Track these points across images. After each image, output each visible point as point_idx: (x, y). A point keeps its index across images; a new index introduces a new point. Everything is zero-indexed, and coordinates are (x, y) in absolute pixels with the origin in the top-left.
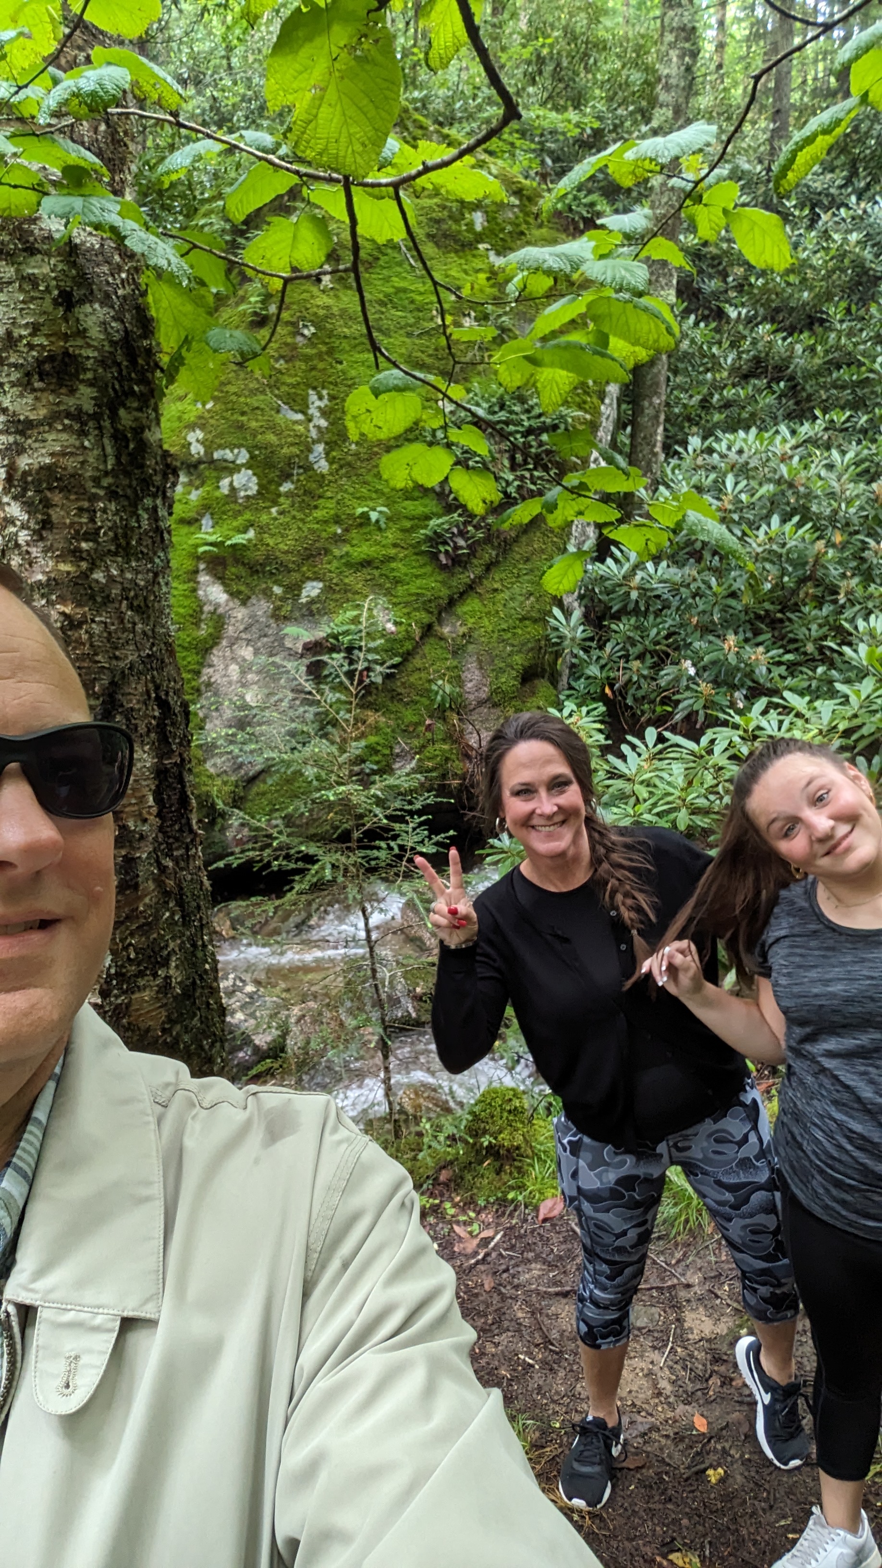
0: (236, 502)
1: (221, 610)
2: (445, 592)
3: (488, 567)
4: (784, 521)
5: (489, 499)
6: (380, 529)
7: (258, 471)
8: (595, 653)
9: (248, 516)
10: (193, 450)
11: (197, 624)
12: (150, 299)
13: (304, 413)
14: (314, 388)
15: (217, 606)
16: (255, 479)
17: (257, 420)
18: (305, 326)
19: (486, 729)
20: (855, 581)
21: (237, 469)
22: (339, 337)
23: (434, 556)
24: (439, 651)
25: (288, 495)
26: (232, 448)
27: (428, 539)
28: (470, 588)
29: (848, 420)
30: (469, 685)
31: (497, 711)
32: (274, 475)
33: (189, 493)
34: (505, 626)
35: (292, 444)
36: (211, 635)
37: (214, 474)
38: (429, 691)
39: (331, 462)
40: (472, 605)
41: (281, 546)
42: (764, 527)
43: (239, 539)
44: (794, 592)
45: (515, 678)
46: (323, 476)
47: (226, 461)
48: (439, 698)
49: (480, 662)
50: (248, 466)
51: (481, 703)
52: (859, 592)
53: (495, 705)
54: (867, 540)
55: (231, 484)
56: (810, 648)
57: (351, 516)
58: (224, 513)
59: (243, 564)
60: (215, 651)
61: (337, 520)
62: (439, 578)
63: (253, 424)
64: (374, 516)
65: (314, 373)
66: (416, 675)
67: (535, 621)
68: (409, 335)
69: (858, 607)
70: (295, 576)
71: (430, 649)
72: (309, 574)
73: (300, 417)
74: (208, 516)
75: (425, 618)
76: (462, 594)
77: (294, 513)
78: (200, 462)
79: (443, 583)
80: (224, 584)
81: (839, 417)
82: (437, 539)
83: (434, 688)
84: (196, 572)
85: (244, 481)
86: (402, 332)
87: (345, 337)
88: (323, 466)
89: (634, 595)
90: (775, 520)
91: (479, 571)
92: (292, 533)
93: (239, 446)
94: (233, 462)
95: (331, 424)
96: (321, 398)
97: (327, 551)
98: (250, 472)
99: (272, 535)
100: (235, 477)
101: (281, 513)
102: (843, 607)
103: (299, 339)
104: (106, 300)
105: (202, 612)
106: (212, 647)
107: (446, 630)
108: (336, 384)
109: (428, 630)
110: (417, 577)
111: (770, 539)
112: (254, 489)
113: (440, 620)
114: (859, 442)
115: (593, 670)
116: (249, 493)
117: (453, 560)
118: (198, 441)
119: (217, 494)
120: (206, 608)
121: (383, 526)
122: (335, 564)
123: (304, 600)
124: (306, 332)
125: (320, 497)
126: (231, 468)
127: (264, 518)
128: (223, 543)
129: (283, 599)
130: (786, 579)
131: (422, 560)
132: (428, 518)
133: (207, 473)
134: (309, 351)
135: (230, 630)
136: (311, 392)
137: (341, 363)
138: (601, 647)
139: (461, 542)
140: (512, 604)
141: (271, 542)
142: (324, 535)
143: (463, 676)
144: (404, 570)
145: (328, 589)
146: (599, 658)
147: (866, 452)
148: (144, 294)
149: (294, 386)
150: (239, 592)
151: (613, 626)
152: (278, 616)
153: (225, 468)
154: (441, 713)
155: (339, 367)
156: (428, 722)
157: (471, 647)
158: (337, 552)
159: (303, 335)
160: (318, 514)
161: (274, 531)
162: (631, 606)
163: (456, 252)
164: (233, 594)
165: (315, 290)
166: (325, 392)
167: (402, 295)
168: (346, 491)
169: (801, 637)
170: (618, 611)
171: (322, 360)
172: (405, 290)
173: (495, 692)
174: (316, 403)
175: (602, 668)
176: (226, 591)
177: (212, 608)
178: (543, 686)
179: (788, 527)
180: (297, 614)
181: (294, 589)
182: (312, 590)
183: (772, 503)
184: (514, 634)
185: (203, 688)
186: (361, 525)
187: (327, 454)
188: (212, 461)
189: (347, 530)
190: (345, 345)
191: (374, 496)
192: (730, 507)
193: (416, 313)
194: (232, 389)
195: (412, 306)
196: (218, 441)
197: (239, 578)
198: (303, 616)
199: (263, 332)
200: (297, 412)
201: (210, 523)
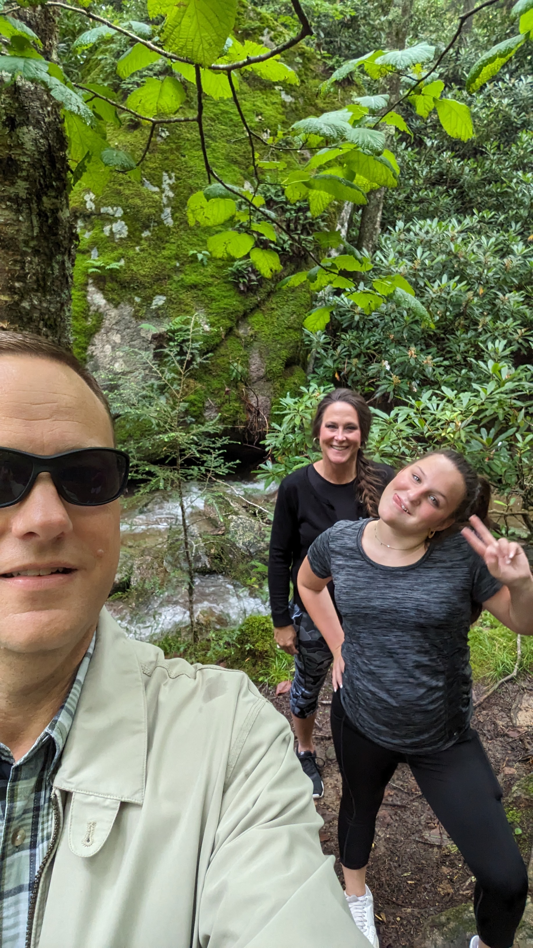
0: (113, 241)
1: (101, 310)
2: (241, 308)
3: (269, 294)
4: (450, 279)
5: (274, 268)
6: (203, 265)
7: (129, 222)
8: (331, 352)
9: (121, 251)
10: (88, 206)
11: (86, 318)
12: (66, 125)
13: (159, 187)
14: (167, 172)
15: (99, 307)
16: (126, 228)
17: (129, 190)
18: (162, 130)
19: (263, 395)
20: (488, 318)
21: (115, 220)
22: (184, 139)
23: (236, 285)
24: (236, 345)
25: (146, 239)
26: (112, 205)
27: (233, 274)
28: (258, 306)
29: (493, 217)
30: (253, 367)
31: (269, 384)
32: (138, 225)
33: (84, 234)
34: (277, 331)
35: (150, 207)
36: (94, 325)
37: (101, 222)
38: (229, 369)
39: (175, 219)
40: (257, 318)
41: (141, 272)
42: (438, 282)
43: (114, 265)
44: (453, 322)
45: (281, 364)
46: (169, 229)
47: (108, 214)
48: (234, 374)
49: (261, 353)
50: (122, 218)
51: (260, 378)
52: (491, 326)
53: (268, 380)
54: (498, 293)
55: (111, 230)
56: (459, 357)
57: (186, 256)
58: (106, 248)
59: (117, 281)
60: (96, 336)
61: (177, 258)
62: (239, 299)
63: (127, 192)
64: (200, 257)
65: (166, 162)
66: (221, 359)
67: (296, 330)
68: (228, 141)
69: (489, 334)
70: (149, 292)
71: (231, 344)
72: (158, 291)
73: (156, 189)
74: (95, 249)
75: (229, 323)
76: (252, 310)
77: (151, 251)
78: (92, 214)
79: (241, 302)
80: (104, 293)
81: (488, 215)
82: (238, 274)
83: (232, 367)
84: (87, 284)
85: (119, 228)
86: (223, 139)
87: (188, 140)
88: (169, 222)
89: (357, 318)
90: (445, 277)
91: (263, 296)
92: (148, 264)
93: (117, 205)
94: (113, 216)
95: (177, 195)
96: (170, 178)
97: (170, 277)
98: (123, 223)
99: (136, 265)
100: (114, 225)
101: (142, 250)
102: (480, 333)
103: (158, 138)
104: (37, 125)
105: (89, 310)
106: (94, 333)
107: (241, 332)
108: (180, 170)
109: (230, 331)
110: (225, 297)
111: (441, 290)
112: (125, 234)
113: (237, 326)
114: (498, 232)
115: (329, 363)
116: (122, 236)
117: (248, 288)
118: (91, 200)
119: (102, 235)
120: (92, 308)
121: (206, 263)
122: (174, 285)
123: (153, 307)
124: (163, 135)
125: (167, 242)
126: (111, 219)
127: (131, 253)
128: (104, 267)
129: (141, 306)
130: (448, 314)
131: (229, 286)
132: (233, 260)
133: (96, 221)
134: (164, 147)
135: (107, 323)
136: (164, 174)
137: (184, 156)
138: (335, 349)
139: (253, 277)
140: (282, 318)
141: (135, 268)
142: (168, 266)
143: (250, 361)
144: (217, 292)
145: (169, 301)
146: (333, 355)
147: (502, 238)
148: (62, 122)
149: (154, 169)
150: (114, 299)
151: (343, 336)
152: (137, 317)
153: (108, 219)
154: (234, 383)
155: (183, 159)
156: (227, 389)
157: (255, 344)
158: (176, 278)
159: (161, 136)
160: (166, 253)
161: (137, 262)
162: (355, 324)
163: (261, 90)
164: (109, 301)
166: (173, 175)
167: (226, 116)
168: (183, 239)
169: (454, 350)
170: (347, 327)
171: (173, 154)
172: (227, 112)
173: (269, 372)
174: (167, 181)
175: (335, 361)
176: (105, 298)
177: (95, 308)
178: (298, 370)
179: (452, 283)
180: (149, 316)
181: (148, 300)
182: (159, 301)
183: (444, 266)
184: (283, 337)
185: (88, 359)
186: (192, 262)
187: (173, 215)
188: (100, 214)
189: (182, 264)
190: (187, 145)
191: (201, 243)
192: (418, 267)
193: (233, 128)
195: (231, 123)
196: (104, 201)
197: (113, 290)
198: (153, 317)
199: (136, 132)
200: (154, 186)
201: (97, 254)
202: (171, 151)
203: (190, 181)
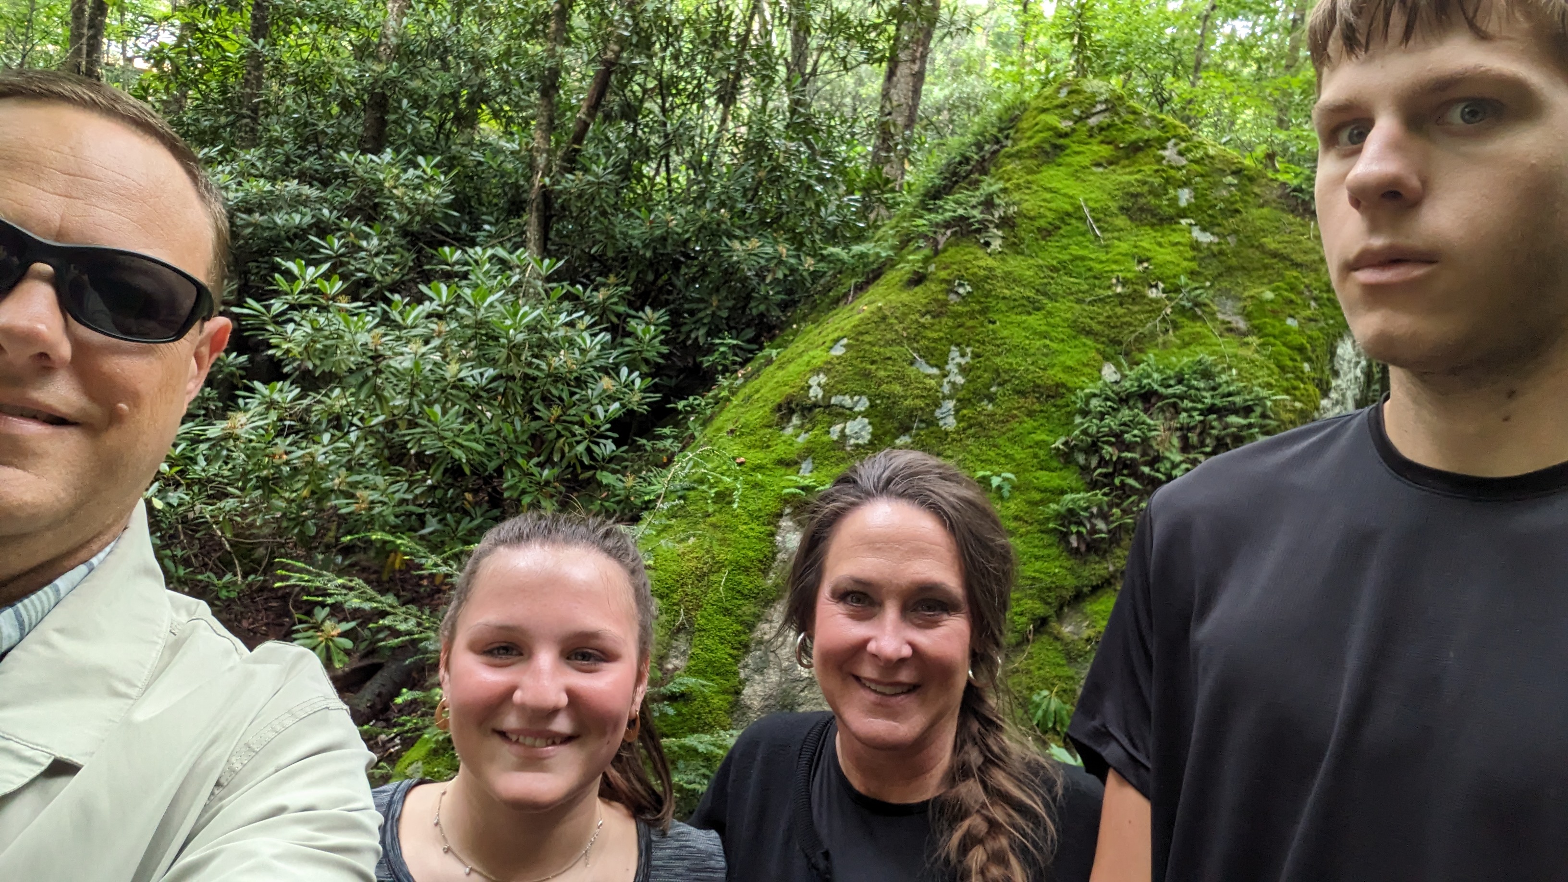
0: (843, 449)
6: (1001, 498)
7: (876, 420)
10: (812, 393)
11: (765, 572)
13: (941, 368)
14: (958, 345)
16: (870, 428)
17: (885, 370)
18: (960, 285)
21: (853, 416)
22: (997, 297)
23: (1064, 536)
24: (1051, 654)
26: (853, 393)
27: (1058, 516)
28: (1109, 584)
32: (892, 425)
33: (797, 436)
35: (917, 397)
36: (775, 585)
37: (828, 419)
39: (960, 420)
46: (947, 433)
47: (843, 407)
50: (865, 414)
55: (843, 431)
58: (826, 458)
62: (1067, 564)
63: (882, 373)
64: (996, 481)
65: (960, 330)
68: (1079, 301)
73: (935, 371)
74: (810, 460)
75: (1040, 609)
76: (1095, 589)
78: (815, 405)
79: (1070, 570)
82: (1071, 516)
83: (1036, 698)
84: (780, 515)
85: (857, 429)
86: (1071, 298)
87: (1004, 298)
88: (950, 423)
93: (861, 394)
94: (851, 409)
95: (969, 382)
96: (963, 355)
98: (866, 421)
100: (849, 424)
103: (952, 296)
105: (774, 559)
106: (774, 600)
107: (1067, 630)
108: (983, 343)
109: (1042, 624)
110: (1037, 558)
112: (865, 438)
113: (1059, 615)
116: (860, 442)
117: (1088, 545)
118: (819, 385)
119: (825, 438)
120: (779, 556)
121: (1006, 493)
124: (961, 291)
126: (845, 414)
131: (1047, 539)
132: (1063, 492)
133: (819, 417)
134: (960, 309)
136: (953, 348)
137: (994, 323)
139: (1101, 525)
149: (935, 341)
153: (841, 414)
155: (991, 326)
159: (957, 293)
163: (1152, 226)
165: (980, 253)
166: (969, 350)
167: (1079, 263)
168: (970, 452)
171: (973, 318)
172: (1083, 258)
174: (956, 359)
185: (752, 645)
187: (957, 411)
188: (829, 406)
190: (1002, 306)
191: (1002, 460)
193: (1091, 281)
194: (867, 338)
195: (1089, 274)
196: (840, 386)
199: (917, 289)
200: (932, 366)
201: (810, 467)
202: (972, 315)
203: (998, 360)
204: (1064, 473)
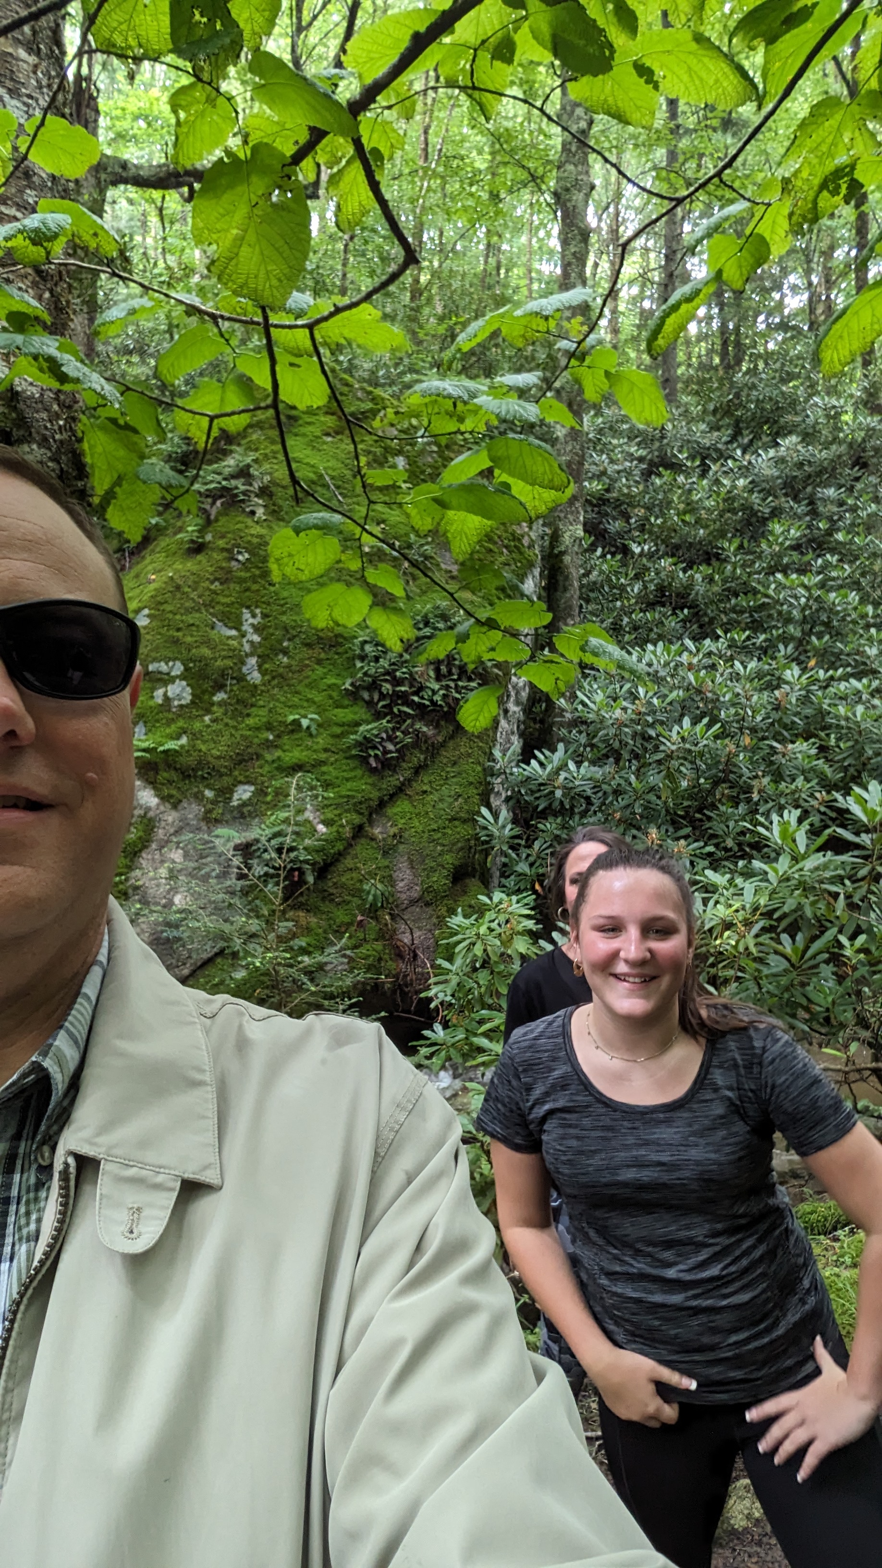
0: (169, 711)
1: (151, 814)
2: (375, 795)
3: (418, 770)
4: (694, 723)
6: (311, 735)
7: (192, 682)
8: (524, 852)
9: (181, 723)
12: (85, 446)
13: (238, 629)
14: (248, 607)
15: (148, 809)
16: (189, 690)
17: (192, 636)
18: (239, 553)
19: (420, 929)
20: (766, 780)
21: (172, 680)
23: (364, 760)
24: (370, 852)
25: (220, 704)
26: (167, 660)
27: (358, 744)
28: (400, 790)
29: (748, 638)
30: (401, 884)
31: (429, 910)
32: (208, 685)
34: (435, 826)
35: (225, 657)
36: (140, 838)
37: (148, 685)
38: (361, 890)
39: (263, 673)
40: (402, 806)
41: (214, 752)
42: (676, 728)
43: (171, 745)
44: (711, 792)
45: (446, 877)
46: (255, 686)
47: (160, 673)
48: (371, 898)
49: (411, 862)
50: (182, 677)
51: (413, 902)
52: (770, 790)
53: (428, 904)
54: (775, 744)
55: (165, 694)
56: (730, 843)
57: (283, 723)
58: (157, 721)
59: (176, 769)
60: (144, 855)
61: (269, 727)
62: (370, 781)
63: (189, 639)
64: (305, 723)
65: (247, 594)
66: (348, 875)
67: (465, 821)
69: (771, 804)
70: (227, 781)
71: (361, 849)
72: (241, 778)
73: (234, 633)
74: (141, 724)
75: (357, 819)
76: (392, 796)
77: (226, 720)
79: (373, 785)
80: (155, 788)
81: (740, 636)
82: (367, 743)
83: (366, 887)
85: (178, 691)
88: (255, 677)
89: (559, 793)
90: (686, 722)
91: (408, 774)
92: (225, 739)
93: (174, 660)
94: (168, 674)
95: (265, 639)
96: (254, 616)
97: (259, 756)
98: (184, 683)
99: (204, 742)
100: (169, 688)
101: (213, 721)
102: (757, 804)
103: (234, 563)
104: (44, 442)
106: (140, 851)
107: (377, 831)
108: (269, 604)
109: (359, 831)
110: (347, 780)
111: (683, 738)
112: (187, 698)
113: (371, 822)
114: (760, 659)
115: (523, 867)
116: (183, 702)
117: (382, 763)
119: (151, 703)
121: (314, 732)
122: (267, 768)
123: (235, 803)
124: (240, 558)
125: (252, 706)
126: (165, 680)
127: (197, 725)
128: (155, 749)
129: (214, 802)
130: (702, 781)
131: (353, 763)
132: (358, 724)
134: (243, 574)
135: (160, 833)
136: (245, 611)
137: (273, 585)
138: (529, 846)
139: (390, 747)
140: (441, 805)
141: (204, 748)
142: (256, 741)
143: (395, 875)
144: (335, 773)
145: (261, 792)
146: (528, 855)
147: (767, 667)
149: (228, 605)
150: (171, 796)
151: (540, 826)
152: (210, 820)
153: (160, 680)
154: (373, 912)
155: (272, 589)
156: (359, 918)
157: (401, 847)
158: (268, 757)
159: (237, 560)
160: (250, 721)
161: (207, 737)
162: (556, 805)
164: (164, 799)
165: (249, 522)
166: (258, 611)
168: (278, 700)
169: (721, 833)
170: (545, 809)
171: (255, 582)
173: (427, 890)
174: (249, 620)
175: (531, 865)
176: (157, 796)
177: (142, 812)
178: (474, 883)
179: (699, 728)
180: (228, 817)
181: (226, 793)
182: (244, 793)
183: (683, 708)
184: (444, 834)
185: (130, 891)
186: (292, 731)
187: (260, 666)
189: (278, 736)
191: (305, 704)
192: (643, 710)
194: (168, 608)
196: (153, 654)
197: (170, 782)
198: (234, 818)
199: (199, 557)
200: (231, 628)
201: (144, 730)
203: (284, 618)
204: (356, 708)
